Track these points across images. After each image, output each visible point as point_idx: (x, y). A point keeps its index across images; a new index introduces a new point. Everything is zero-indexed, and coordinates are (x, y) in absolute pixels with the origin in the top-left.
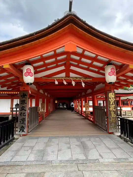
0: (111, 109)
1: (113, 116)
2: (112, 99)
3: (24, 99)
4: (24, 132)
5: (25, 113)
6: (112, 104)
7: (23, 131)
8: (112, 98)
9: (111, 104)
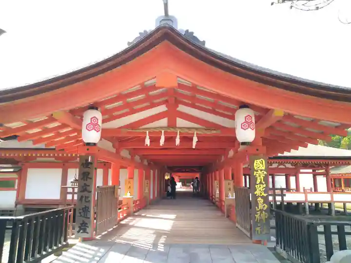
0: (257, 193)
1: (261, 207)
2: (259, 172)
3: (86, 170)
4: (88, 233)
5: (88, 197)
6: (261, 183)
7: (85, 231)
8: (261, 170)
9: (258, 182)
